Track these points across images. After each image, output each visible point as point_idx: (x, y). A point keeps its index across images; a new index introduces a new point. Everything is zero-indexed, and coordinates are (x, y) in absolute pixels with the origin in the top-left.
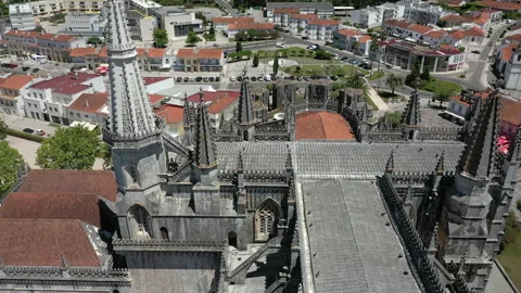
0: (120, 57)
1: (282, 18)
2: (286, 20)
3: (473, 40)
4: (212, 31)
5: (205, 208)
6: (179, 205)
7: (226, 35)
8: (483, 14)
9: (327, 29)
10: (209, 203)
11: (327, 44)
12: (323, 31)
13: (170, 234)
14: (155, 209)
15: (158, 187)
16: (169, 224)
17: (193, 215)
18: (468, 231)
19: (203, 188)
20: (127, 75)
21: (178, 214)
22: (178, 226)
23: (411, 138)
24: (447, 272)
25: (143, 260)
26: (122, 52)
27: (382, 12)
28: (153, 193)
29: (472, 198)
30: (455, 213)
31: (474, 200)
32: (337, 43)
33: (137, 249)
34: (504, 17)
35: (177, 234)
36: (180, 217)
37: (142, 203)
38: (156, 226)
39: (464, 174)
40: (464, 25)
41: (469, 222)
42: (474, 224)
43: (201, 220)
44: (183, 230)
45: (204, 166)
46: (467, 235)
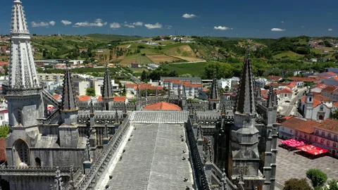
0: (17, 37)
1: (169, 84)
2: (172, 86)
3: (286, 95)
4: (124, 91)
5: (67, 143)
6: (50, 142)
7: (133, 93)
8: (292, 83)
9: (195, 89)
10: (70, 138)
11: (195, 97)
12: (193, 91)
13: (42, 163)
14: (33, 143)
15: (37, 128)
16: (42, 155)
17: (59, 147)
18: (245, 155)
19: (66, 126)
20: (21, 49)
21: (48, 147)
22: (48, 156)
23: (215, 108)
24: (232, 184)
25: (22, 185)
26: (19, 34)
27: (230, 82)
28: (32, 132)
29: (244, 129)
30: (235, 142)
31: (245, 131)
32: (201, 97)
33: (18, 174)
34: (305, 85)
35: (47, 163)
36: (49, 149)
37: (24, 138)
38: (32, 156)
39: (237, 113)
40: (280, 87)
41: (244, 147)
42: (248, 148)
43: (64, 152)
44: (51, 160)
45: (66, 110)
46: (245, 158)
